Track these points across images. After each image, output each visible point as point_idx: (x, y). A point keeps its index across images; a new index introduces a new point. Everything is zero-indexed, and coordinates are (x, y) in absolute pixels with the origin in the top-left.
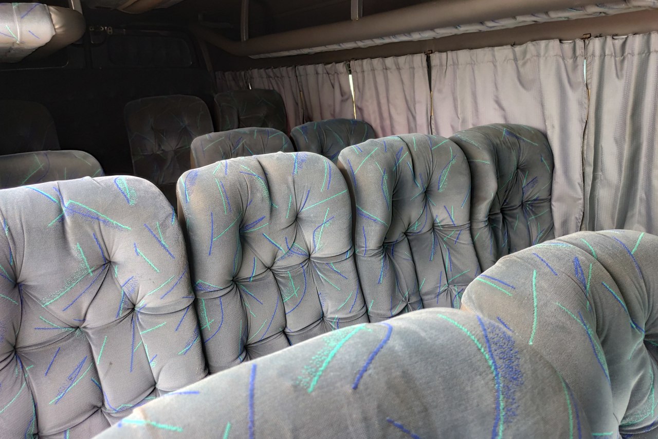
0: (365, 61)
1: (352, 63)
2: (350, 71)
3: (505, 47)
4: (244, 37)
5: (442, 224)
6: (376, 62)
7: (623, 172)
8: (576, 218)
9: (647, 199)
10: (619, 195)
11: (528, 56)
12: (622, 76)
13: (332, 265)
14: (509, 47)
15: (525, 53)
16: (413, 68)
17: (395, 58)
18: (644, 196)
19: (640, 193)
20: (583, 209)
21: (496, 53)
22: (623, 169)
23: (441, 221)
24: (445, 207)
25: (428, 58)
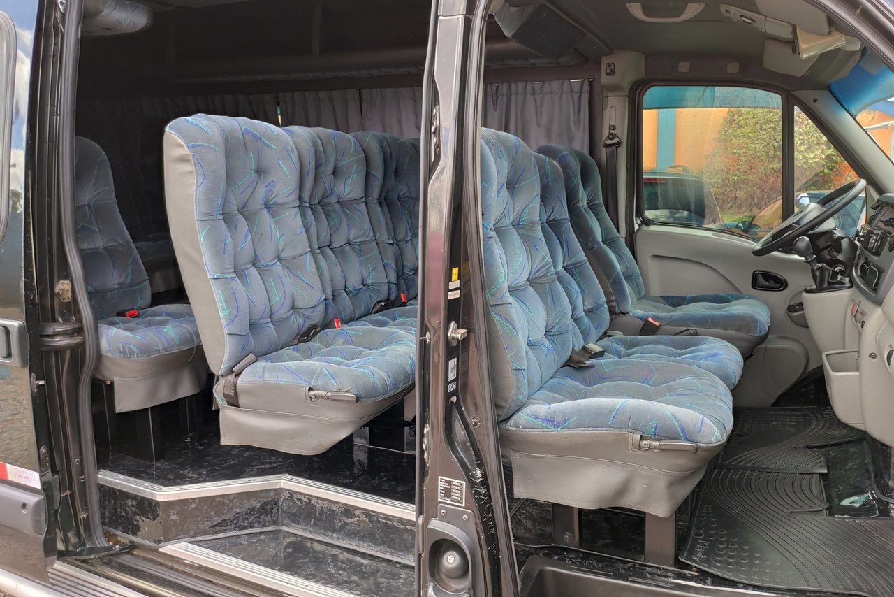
0: (297, 93)
1: (281, 95)
2: (278, 102)
6: (309, 95)
13: (355, 205)
16: (347, 100)
17: (328, 93)
23: (403, 195)
24: (407, 183)
25: (360, 93)
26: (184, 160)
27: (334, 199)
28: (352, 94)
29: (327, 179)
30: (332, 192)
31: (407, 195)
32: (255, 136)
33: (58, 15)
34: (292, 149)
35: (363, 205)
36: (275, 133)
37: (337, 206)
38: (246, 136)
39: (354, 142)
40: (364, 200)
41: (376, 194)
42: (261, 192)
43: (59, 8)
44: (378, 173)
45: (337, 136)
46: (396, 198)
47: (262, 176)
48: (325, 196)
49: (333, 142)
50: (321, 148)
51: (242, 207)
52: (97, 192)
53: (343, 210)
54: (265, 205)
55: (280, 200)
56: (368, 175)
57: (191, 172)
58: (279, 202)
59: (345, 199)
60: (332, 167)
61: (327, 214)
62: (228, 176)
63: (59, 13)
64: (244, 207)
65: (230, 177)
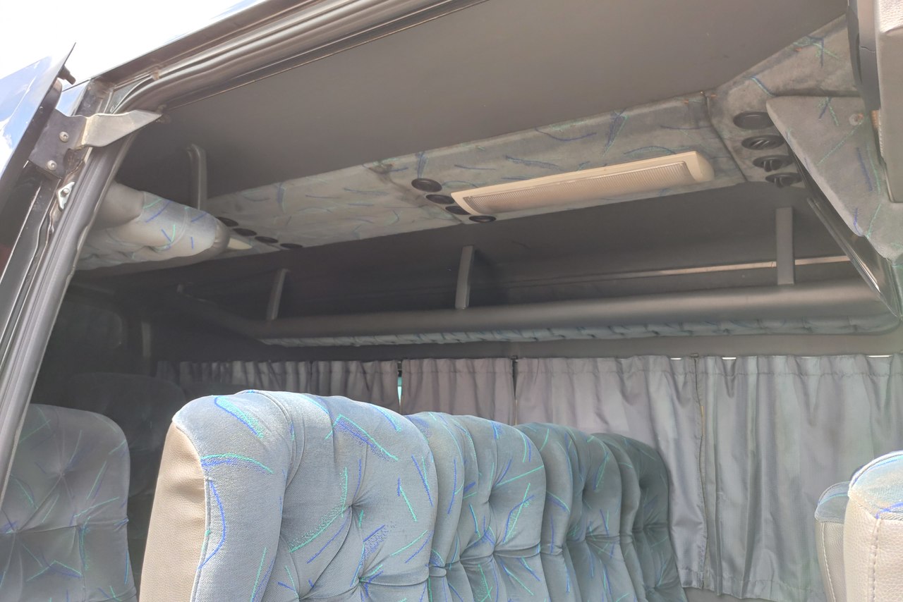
0: (426, 362)
1: (405, 363)
2: (400, 372)
3: (608, 359)
4: (273, 315)
5: (595, 534)
6: (443, 364)
7: (749, 489)
8: (699, 547)
9: (774, 519)
10: (747, 515)
11: (633, 370)
12: (733, 394)
13: (523, 560)
14: (613, 359)
15: (630, 366)
16: (494, 373)
17: (469, 361)
18: (769, 517)
19: (765, 514)
20: (706, 535)
21: (599, 365)
22: (749, 486)
23: (595, 530)
24: (601, 511)
25: (514, 364)
26: (189, 491)
27: (486, 550)
28: (502, 365)
29: (481, 510)
30: (486, 533)
31: (601, 531)
32: (357, 434)
33: (54, 214)
34: (426, 460)
35: (538, 561)
36: (399, 429)
37: (493, 564)
38: (340, 436)
39: (528, 443)
40: (539, 550)
41: (559, 537)
42: (356, 550)
43: (58, 202)
44: (565, 498)
45: (500, 432)
46: (583, 538)
47: (361, 515)
48: (473, 544)
49: (493, 441)
50: (473, 455)
51: (309, 587)
52: (97, 505)
53: (502, 571)
54: (360, 578)
55: (389, 568)
56: (549, 503)
57: (199, 523)
58: (389, 572)
59: (507, 548)
60: (490, 489)
61: (474, 582)
62: (285, 523)
63: (57, 209)
64: (314, 587)
65: (289, 526)
